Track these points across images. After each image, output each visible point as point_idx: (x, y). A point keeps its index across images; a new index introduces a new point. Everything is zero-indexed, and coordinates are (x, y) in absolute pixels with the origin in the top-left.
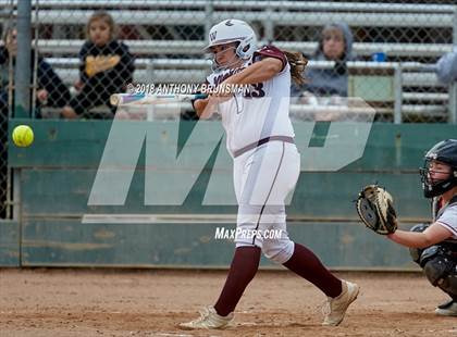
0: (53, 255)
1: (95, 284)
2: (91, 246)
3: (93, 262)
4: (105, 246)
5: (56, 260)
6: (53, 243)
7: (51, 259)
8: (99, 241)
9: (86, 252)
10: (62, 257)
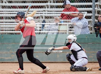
0: (3, 60)
1: (11, 65)
2: (10, 58)
3: (10, 61)
4: (13, 58)
5: (4, 61)
6: (3, 58)
7: (3, 61)
8: (11, 57)
9: (9, 59)
10: (5, 60)
